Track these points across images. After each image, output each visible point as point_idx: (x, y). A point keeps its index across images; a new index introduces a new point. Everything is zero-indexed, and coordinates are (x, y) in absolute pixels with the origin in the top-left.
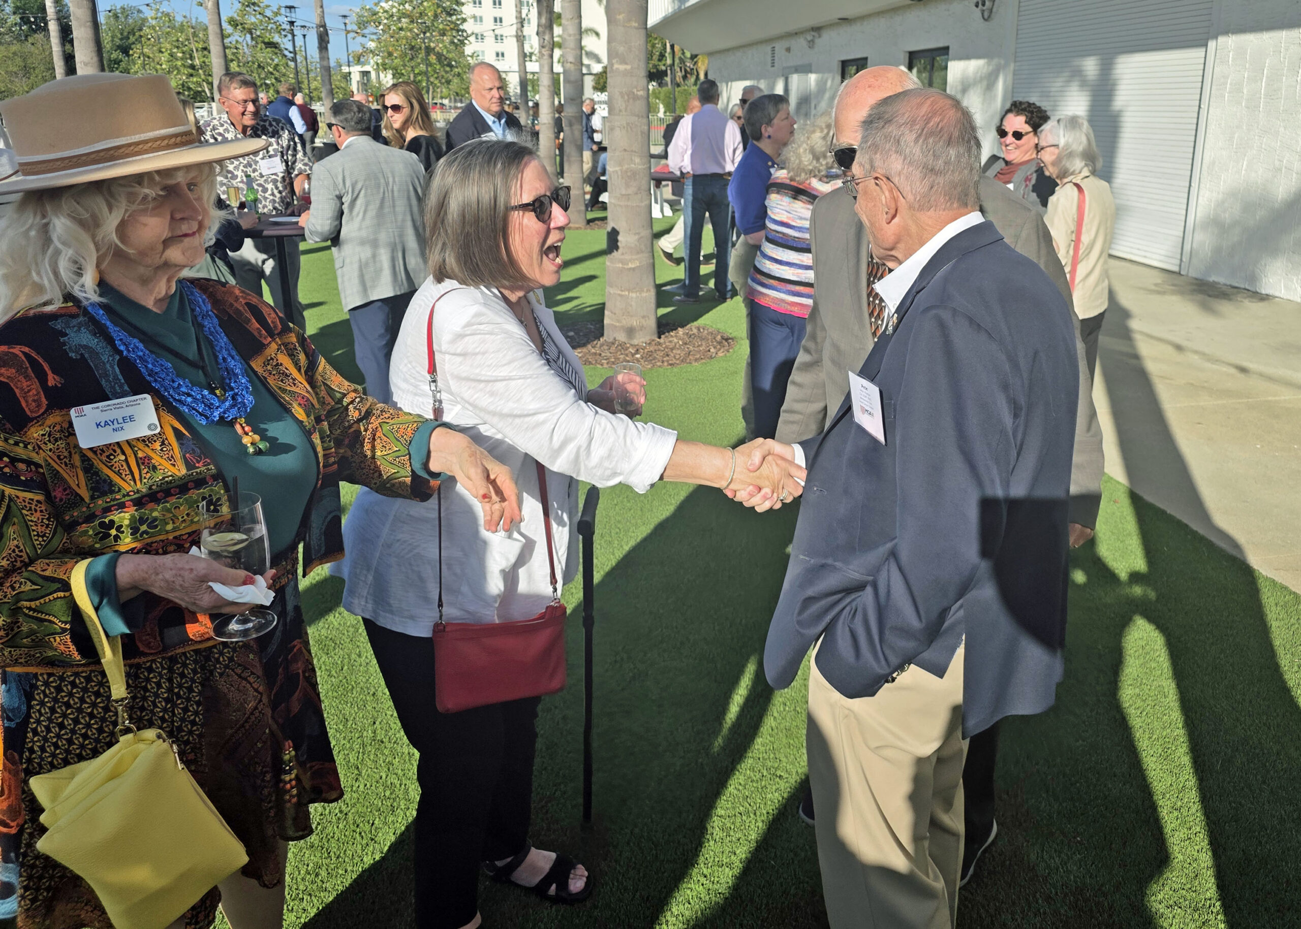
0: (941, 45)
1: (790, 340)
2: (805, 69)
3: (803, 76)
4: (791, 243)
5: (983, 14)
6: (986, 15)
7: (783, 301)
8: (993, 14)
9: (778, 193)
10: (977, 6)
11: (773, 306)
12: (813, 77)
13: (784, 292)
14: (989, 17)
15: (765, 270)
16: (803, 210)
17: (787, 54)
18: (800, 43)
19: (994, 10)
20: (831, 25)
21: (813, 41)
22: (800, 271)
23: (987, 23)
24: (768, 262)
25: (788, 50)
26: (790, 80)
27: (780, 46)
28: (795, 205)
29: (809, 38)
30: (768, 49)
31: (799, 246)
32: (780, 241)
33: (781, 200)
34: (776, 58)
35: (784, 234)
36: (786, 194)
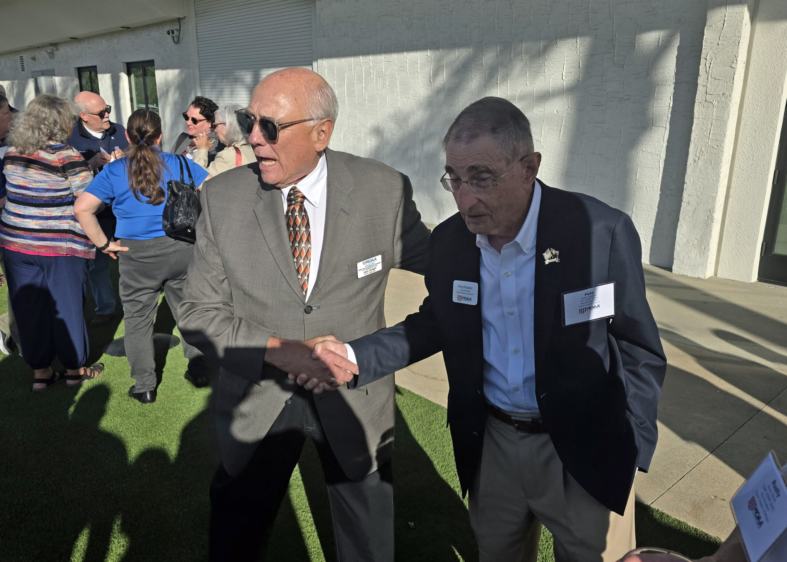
0: (148, 58)
1: (42, 274)
2: (51, 73)
3: (49, 79)
4: (30, 201)
5: (173, 39)
6: (176, 40)
7: (30, 245)
8: (180, 40)
9: (12, 164)
10: (169, 33)
11: (23, 251)
12: (57, 80)
13: (30, 239)
14: (178, 41)
15: (11, 224)
16: (36, 175)
17: (33, 62)
18: (43, 55)
19: (181, 37)
20: (65, 43)
21: (52, 53)
22: (42, 221)
23: (176, 45)
24: (12, 217)
25: (34, 59)
26: (38, 80)
27: (26, 56)
28: (29, 172)
29: (49, 51)
30: (18, 58)
31: (37, 202)
32: (21, 200)
33: (16, 169)
34: (25, 65)
35: (23, 195)
36: (20, 165)
